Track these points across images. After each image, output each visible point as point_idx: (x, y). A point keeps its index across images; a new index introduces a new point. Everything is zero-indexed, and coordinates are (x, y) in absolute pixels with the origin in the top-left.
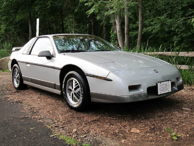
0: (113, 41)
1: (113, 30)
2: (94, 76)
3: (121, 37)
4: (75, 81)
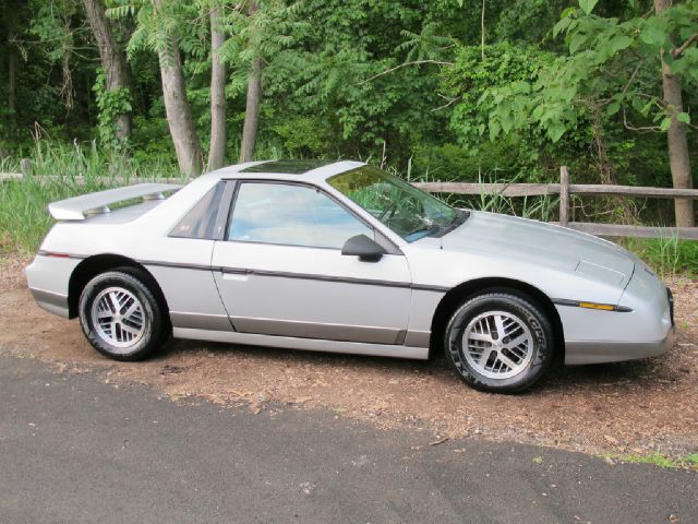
0: (107, 118)
2: (576, 304)
4: (503, 317)
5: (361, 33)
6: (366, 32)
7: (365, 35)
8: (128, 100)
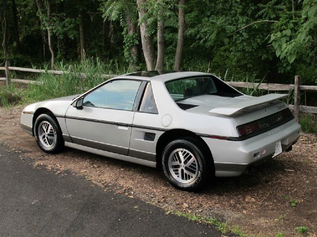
0: (127, 48)
1: (127, 31)
3: (148, 47)
5: (250, 5)
6: (252, 4)
7: (252, 6)
8: (137, 39)
